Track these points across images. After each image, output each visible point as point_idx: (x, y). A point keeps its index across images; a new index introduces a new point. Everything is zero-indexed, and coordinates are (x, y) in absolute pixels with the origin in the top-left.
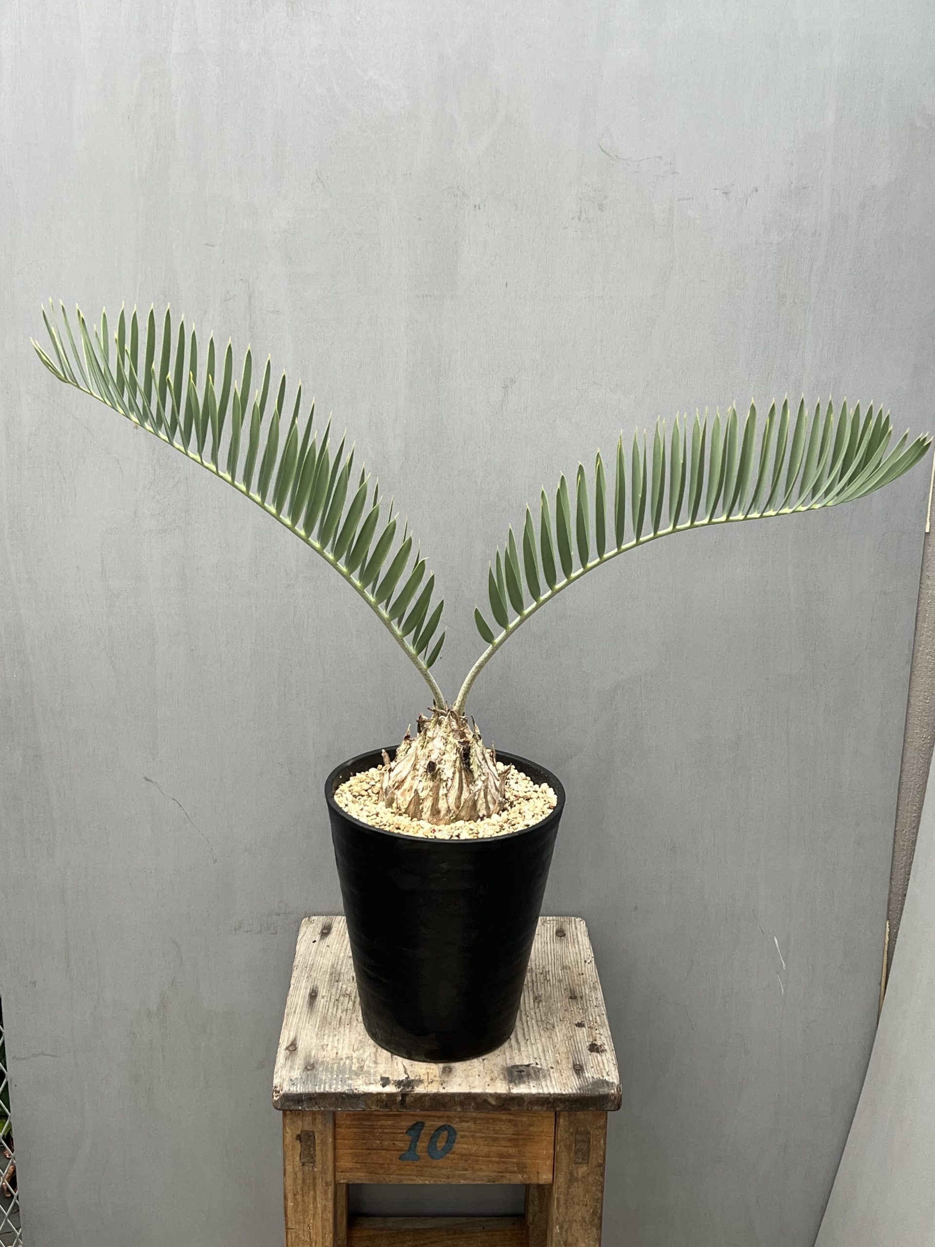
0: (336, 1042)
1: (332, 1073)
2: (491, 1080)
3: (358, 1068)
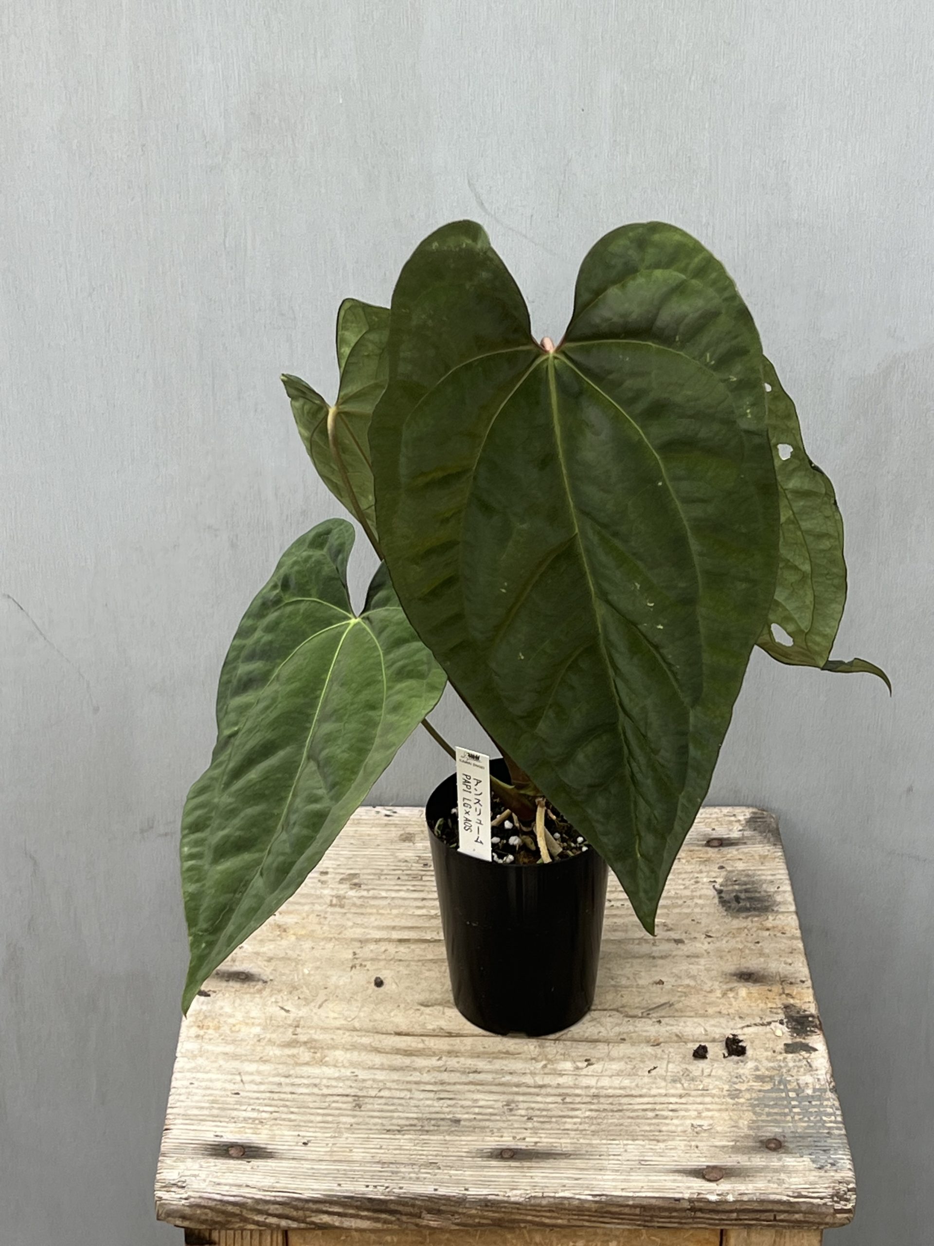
0: (682, 1113)
1: (786, 1115)
2: (768, 929)
3: (764, 1082)
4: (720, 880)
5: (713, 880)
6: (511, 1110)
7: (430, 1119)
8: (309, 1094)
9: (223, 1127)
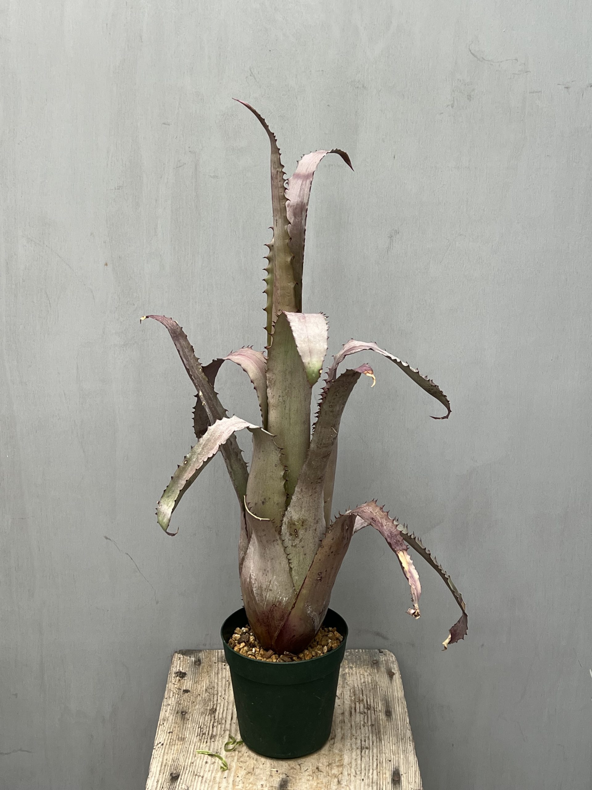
4: (224, 664)
5: (223, 665)
6: (365, 713)
7: (372, 731)
8: (361, 760)
9: (383, 782)
